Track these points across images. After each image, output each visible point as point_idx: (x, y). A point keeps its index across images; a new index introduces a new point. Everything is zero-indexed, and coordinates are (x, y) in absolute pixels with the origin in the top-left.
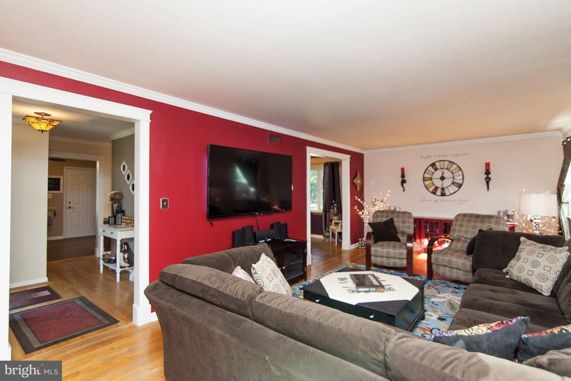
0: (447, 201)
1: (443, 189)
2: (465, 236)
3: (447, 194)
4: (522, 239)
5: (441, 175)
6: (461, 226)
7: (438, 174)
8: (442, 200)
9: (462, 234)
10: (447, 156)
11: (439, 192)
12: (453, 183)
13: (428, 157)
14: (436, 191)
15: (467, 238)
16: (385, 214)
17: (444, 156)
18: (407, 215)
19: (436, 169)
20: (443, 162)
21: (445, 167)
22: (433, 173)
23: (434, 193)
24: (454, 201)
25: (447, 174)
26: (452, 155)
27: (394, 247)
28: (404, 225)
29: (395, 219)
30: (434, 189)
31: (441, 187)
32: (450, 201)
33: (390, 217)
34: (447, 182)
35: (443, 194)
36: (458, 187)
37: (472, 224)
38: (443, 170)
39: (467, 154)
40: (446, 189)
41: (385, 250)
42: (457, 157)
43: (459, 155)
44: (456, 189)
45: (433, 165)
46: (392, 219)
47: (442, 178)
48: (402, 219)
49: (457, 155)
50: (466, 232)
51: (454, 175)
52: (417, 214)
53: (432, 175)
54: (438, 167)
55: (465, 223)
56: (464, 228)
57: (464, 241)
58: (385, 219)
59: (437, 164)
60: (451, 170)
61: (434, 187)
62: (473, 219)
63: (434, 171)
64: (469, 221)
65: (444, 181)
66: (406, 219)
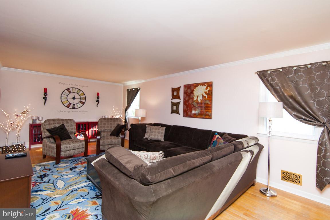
0: (76, 112)
1: (74, 105)
2: (107, 129)
3: (76, 108)
4: (147, 125)
5: (73, 97)
6: (104, 124)
7: (71, 96)
8: (73, 111)
9: (106, 128)
10: (77, 86)
11: (71, 107)
12: (80, 102)
13: (64, 84)
14: (70, 106)
15: (108, 130)
16: (56, 122)
17: (75, 85)
18: (72, 121)
19: (70, 93)
20: (74, 89)
21: (76, 92)
22: (68, 95)
23: (68, 107)
24: (80, 112)
25: (77, 96)
26: (80, 86)
27: (69, 143)
28: (72, 128)
29: (65, 125)
30: (69, 105)
31: (73, 103)
32: (78, 112)
33: (61, 124)
34: (77, 101)
35: (74, 108)
36: (82, 104)
37: (110, 123)
38: (75, 93)
39: (88, 87)
40: (76, 105)
41: (72, 145)
42: (82, 87)
43: (84, 86)
44: (81, 105)
45: (68, 89)
46: (63, 124)
47: (74, 98)
48: (70, 124)
49: (83, 86)
50: (108, 127)
51: (81, 97)
52: (77, 120)
53: (68, 96)
54: (72, 92)
55: (106, 123)
56: (106, 125)
57: (107, 132)
58: (57, 125)
59: (71, 89)
60: (79, 94)
61: (68, 103)
62: (110, 120)
63: (68, 93)
64: (108, 122)
65: (75, 100)
66: (72, 124)
